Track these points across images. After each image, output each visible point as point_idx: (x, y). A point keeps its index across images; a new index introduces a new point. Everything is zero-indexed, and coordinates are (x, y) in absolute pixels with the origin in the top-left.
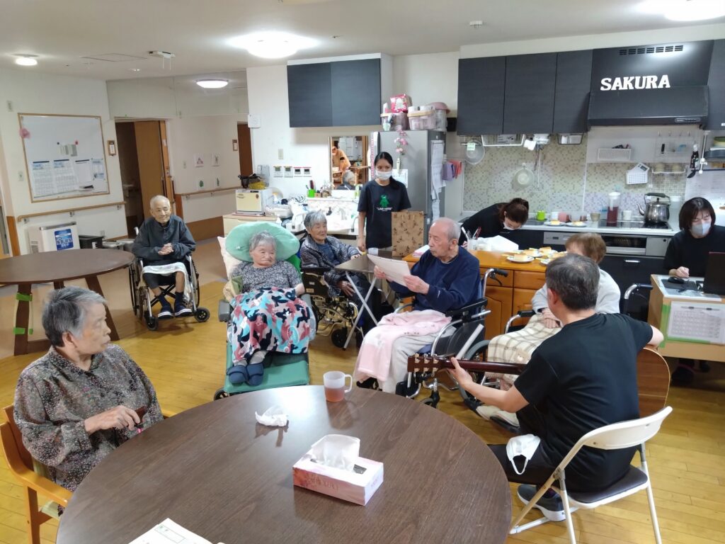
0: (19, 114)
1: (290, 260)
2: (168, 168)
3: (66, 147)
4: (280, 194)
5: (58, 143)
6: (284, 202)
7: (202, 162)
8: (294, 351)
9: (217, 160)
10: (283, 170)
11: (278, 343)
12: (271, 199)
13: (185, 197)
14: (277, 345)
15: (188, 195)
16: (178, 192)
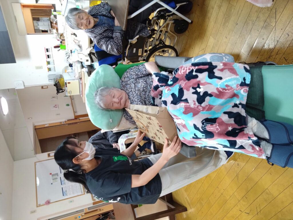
0: (37, 207)
1: (120, 73)
2: (61, 123)
3: (53, 179)
4: (66, 68)
5: (52, 184)
6: (71, 65)
7: (56, 105)
8: (248, 82)
9: (54, 97)
10: (49, 66)
11: (238, 102)
12: (70, 73)
13: (75, 114)
14: (240, 104)
15: (75, 112)
16: (73, 118)
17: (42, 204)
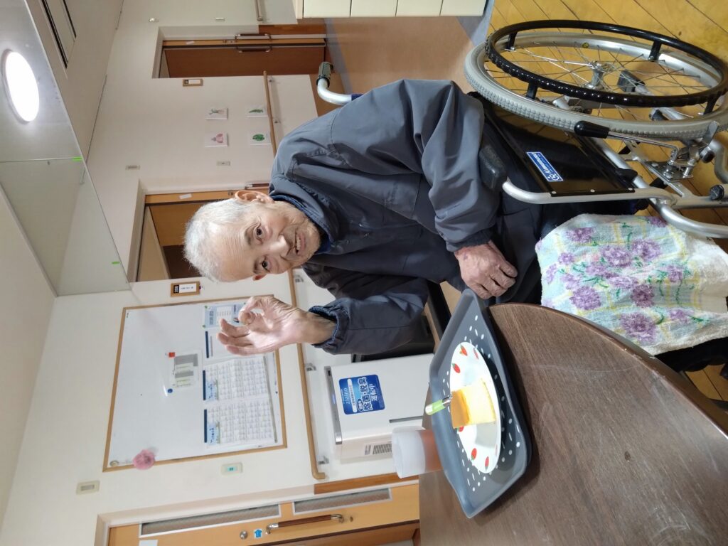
0: (105, 469)
3: (177, 376)
5: (170, 391)
9: (217, 112)
17: (122, 461)
